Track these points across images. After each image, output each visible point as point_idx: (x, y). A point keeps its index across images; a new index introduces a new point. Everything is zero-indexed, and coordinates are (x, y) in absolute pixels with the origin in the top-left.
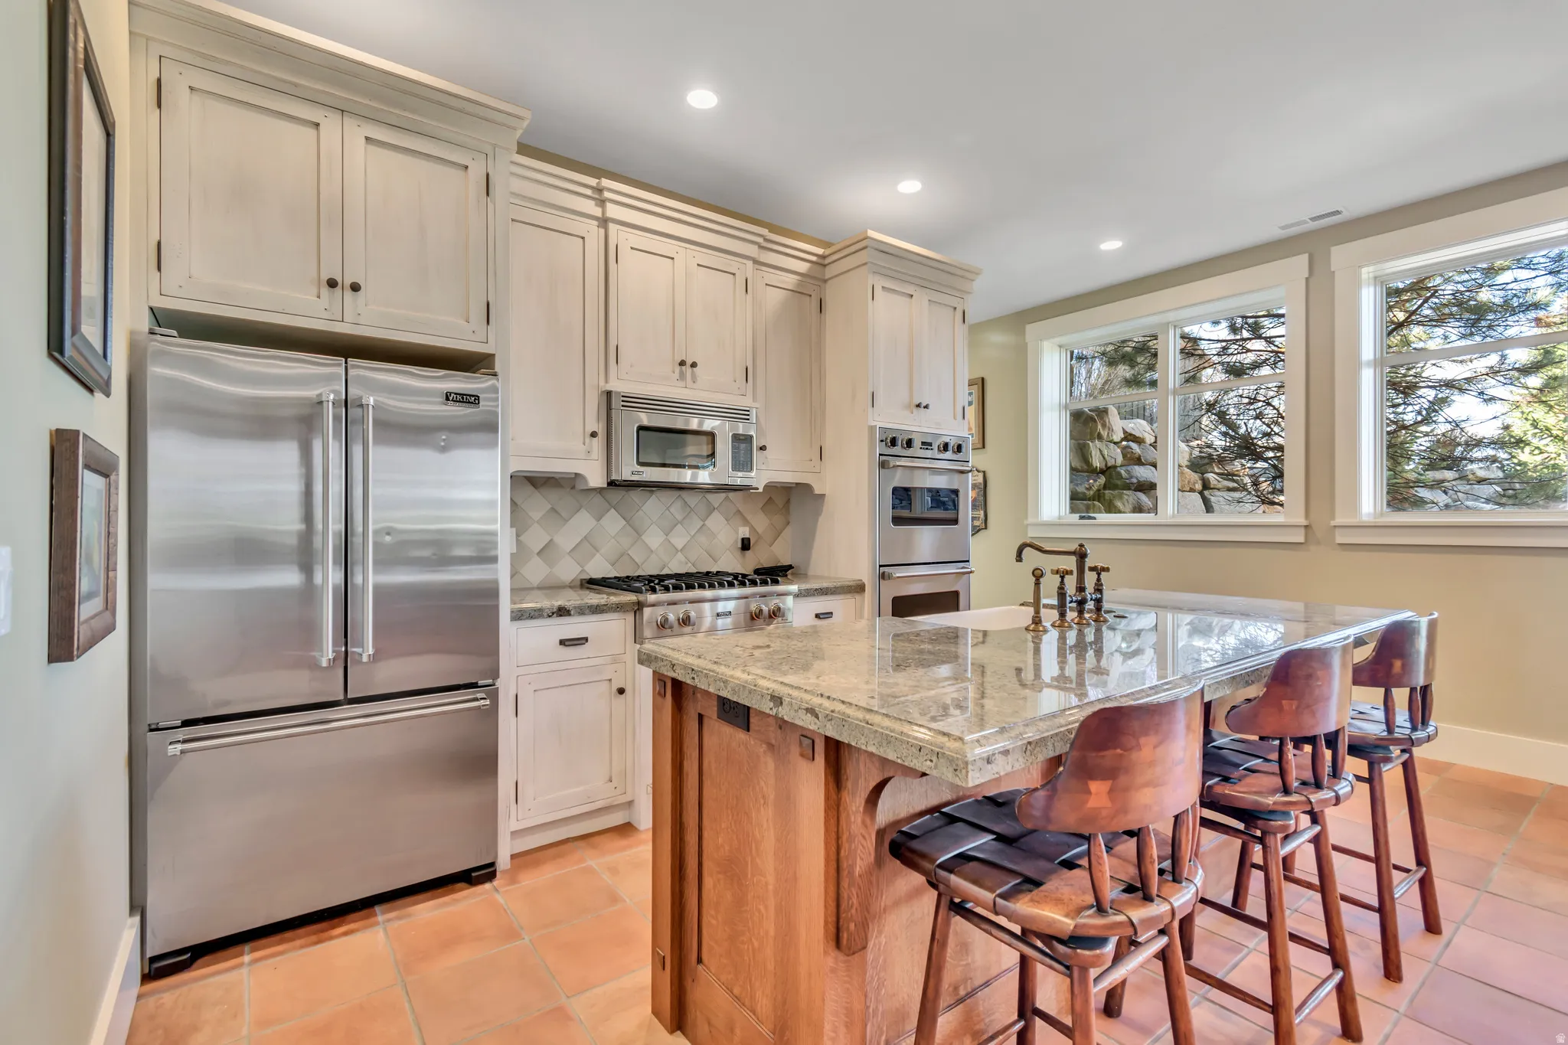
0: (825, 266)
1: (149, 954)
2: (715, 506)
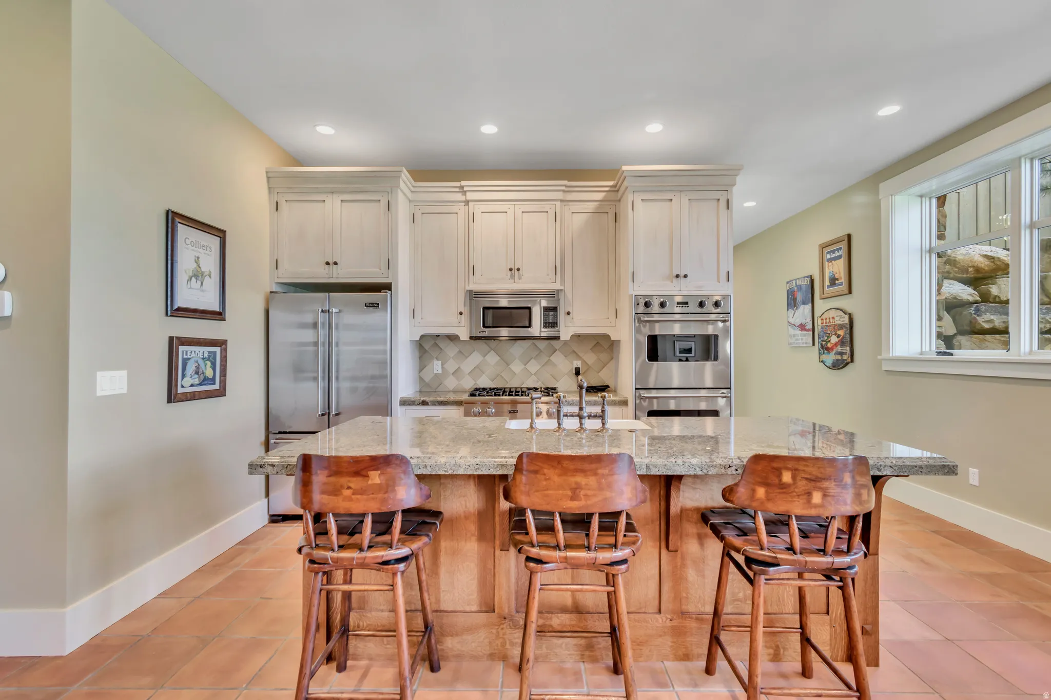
0: (618, 190)
1: (270, 513)
2: (557, 348)
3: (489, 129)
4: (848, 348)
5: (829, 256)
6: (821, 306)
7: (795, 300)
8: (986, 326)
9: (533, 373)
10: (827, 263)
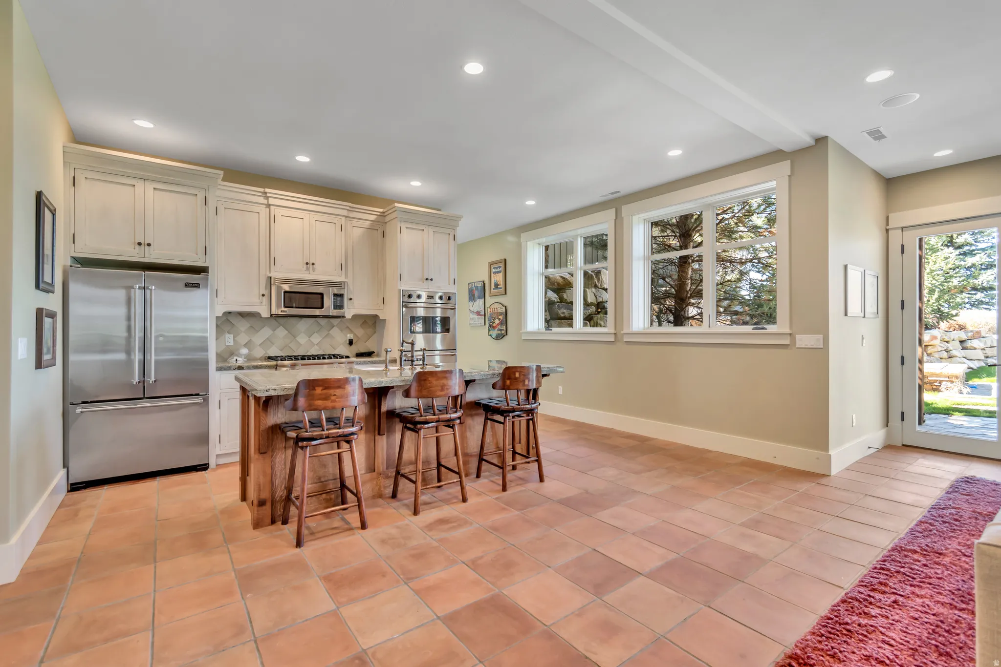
0: (385, 216)
1: (70, 482)
2: (335, 325)
3: (303, 159)
4: (505, 327)
5: (494, 271)
6: (489, 300)
7: (474, 295)
8: (562, 315)
9: (316, 344)
10: (493, 274)
